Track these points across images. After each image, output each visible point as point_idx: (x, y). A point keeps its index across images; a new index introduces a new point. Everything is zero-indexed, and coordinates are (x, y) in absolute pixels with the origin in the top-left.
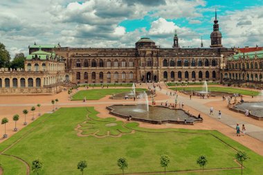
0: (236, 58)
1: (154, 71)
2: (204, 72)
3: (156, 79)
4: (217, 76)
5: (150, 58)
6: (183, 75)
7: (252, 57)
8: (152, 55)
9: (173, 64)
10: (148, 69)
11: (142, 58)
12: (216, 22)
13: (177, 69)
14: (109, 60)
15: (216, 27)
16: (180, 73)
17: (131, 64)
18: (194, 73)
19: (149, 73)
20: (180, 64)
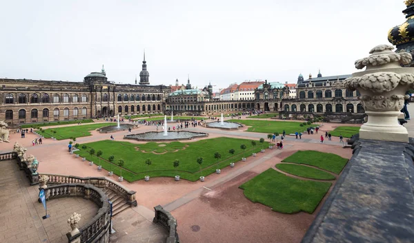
0: (176, 94)
1: (111, 105)
2: (152, 105)
3: (111, 113)
4: (161, 108)
5: (107, 93)
6: (136, 109)
7: (188, 93)
8: (108, 90)
9: (126, 99)
10: (105, 104)
11: (98, 93)
12: (144, 62)
13: (130, 103)
14: (57, 95)
15: (144, 66)
16: (133, 107)
17: (84, 99)
18: (144, 107)
19: (105, 109)
20: (133, 98)
